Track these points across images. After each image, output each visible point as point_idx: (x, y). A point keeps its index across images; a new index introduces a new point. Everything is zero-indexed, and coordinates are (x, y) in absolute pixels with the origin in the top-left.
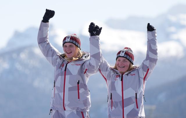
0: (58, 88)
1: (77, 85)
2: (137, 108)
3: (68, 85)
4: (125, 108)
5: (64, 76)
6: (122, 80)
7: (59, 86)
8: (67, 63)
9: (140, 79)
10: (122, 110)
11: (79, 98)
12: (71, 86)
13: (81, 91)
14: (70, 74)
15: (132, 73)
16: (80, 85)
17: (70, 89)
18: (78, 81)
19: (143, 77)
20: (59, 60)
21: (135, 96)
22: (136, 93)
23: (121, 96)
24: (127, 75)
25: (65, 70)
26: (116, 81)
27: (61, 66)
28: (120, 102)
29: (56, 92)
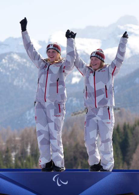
0: (41, 84)
1: (56, 82)
2: (107, 97)
3: (49, 82)
4: (96, 98)
5: (46, 75)
6: (94, 75)
7: (42, 82)
8: (50, 65)
9: (110, 74)
10: (95, 99)
11: (57, 92)
12: (52, 83)
13: (60, 87)
14: (52, 73)
15: (103, 69)
16: (59, 82)
17: (51, 85)
18: (57, 79)
19: (112, 72)
20: (42, 63)
21: (105, 88)
22: (106, 86)
23: (94, 88)
24: (99, 71)
25: (48, 70)
26: (90, 76)
27: (44, 67)
28: (93, 93)
29: (40, 87)
